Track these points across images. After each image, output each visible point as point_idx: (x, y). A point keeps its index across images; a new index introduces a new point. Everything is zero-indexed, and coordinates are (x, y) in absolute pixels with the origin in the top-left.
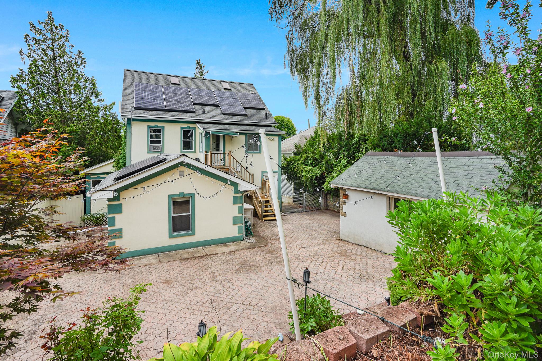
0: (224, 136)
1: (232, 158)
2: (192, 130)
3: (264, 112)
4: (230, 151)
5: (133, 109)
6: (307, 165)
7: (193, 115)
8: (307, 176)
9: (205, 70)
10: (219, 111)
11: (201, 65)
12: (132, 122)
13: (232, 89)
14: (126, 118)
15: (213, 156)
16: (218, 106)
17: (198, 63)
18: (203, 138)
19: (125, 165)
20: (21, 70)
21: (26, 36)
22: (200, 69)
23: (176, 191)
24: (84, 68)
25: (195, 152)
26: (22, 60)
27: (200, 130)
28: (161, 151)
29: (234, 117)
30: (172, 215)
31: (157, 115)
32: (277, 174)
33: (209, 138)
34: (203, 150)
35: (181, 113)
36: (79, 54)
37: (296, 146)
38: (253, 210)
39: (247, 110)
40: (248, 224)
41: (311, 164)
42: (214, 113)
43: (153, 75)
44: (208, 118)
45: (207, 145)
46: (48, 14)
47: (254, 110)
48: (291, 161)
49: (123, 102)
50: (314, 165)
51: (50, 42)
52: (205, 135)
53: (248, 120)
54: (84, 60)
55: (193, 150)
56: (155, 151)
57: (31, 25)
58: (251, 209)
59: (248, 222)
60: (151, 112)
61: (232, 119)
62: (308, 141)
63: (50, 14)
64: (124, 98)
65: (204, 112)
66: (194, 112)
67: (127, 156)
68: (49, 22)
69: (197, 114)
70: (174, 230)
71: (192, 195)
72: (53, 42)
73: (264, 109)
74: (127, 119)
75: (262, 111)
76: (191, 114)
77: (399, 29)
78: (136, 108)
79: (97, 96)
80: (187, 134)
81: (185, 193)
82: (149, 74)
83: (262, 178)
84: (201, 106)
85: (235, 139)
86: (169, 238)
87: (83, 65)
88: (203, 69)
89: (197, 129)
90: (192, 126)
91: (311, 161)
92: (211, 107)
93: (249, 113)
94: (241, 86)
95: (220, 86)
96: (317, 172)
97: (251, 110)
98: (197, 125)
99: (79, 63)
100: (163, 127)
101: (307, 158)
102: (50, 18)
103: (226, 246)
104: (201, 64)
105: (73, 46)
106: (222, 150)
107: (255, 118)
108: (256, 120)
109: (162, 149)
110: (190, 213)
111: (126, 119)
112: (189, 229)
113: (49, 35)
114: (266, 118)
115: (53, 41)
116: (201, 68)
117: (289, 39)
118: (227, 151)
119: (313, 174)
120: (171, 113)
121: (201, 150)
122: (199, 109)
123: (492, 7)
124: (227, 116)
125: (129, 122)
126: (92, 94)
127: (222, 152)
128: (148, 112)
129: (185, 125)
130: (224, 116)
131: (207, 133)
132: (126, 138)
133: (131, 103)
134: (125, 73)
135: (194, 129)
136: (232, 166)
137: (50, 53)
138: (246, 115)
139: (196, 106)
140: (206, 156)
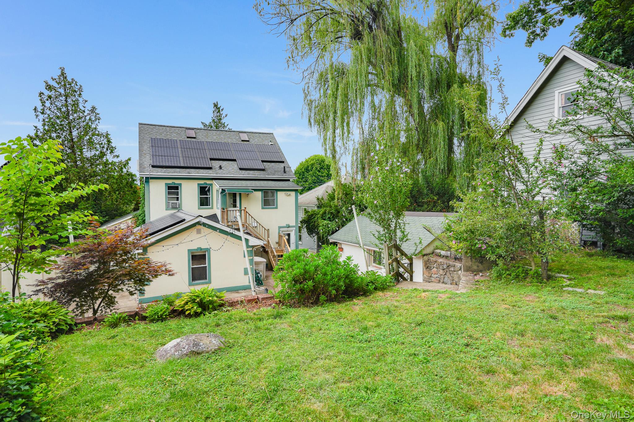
0: (240, 194)
1: (248, 214)
2: (208, 186)
3: (282, 165)
4: (245, 208)
5: (151, 168)
6: (325, 220)
7: (210, 171)
8: (324, 230)
9: (224, 113)
10: (236, 166)
11: (219, 108)
12: (150, 180)
13: (251, 140)
14: (144, 176)
15: (229, 212)
16: (235, 160)
17: (216, 105)
18: (220, 195)
19: (144, 222)
20: (36, 127)
21: (41, 94)
22: (218, 113)
23: (194, 246)
24: (98, 124)
25: (212, 208)
26: (37, 118)
27: (216, 187)
28: (179, 207)
29: (251, 172)
30: (191, 267)
31: (174, 172)
32: (294, 228)
33: (225, 195)
34: (219, 206)
35: (197, 170)
36: (93, 110)
37: (318, 199)
38: (265, 263)
39: (265, 163)
40: (259, 275)
41: (329, 218)
42: (230, 168)
43: (168, 129)
44: (224, 174)
45: (224, 202)
46: (60, 70)
47: (273, 164)
48: (312, 215)
49: (140, 160)
50: (332, 219)
51: (63, 98)
52: (222, 193)
53: (265, 175)
54: (98, 116)
55: (211, 206)
56: (174, 208)
57: (47, 83)
58: (264, 262)
59: (259, 273)
60: (168, 169)
61: (249, 174)
62: (329, 194)
63: (63, 70)
64: (140, 155)
65: (220, 167)
66: (210, 168)
67: (146, 213)
68: (62, 78)
69: (213, 170)
70: (194, 279)
71: (208, 250)
72: (66, 98)
73: (283, 162)
74: (146, 178)
75: (280, 164)
76: (208, 170)
77: (405, 89)
78: (153, 166)
79: (112, 152)
80: (204, 191)
81: (202, 247)
82: (164, 127)
83: (279, 233)
84: (217, 162)
85: (251, 195)
86: (189, 286)
87: (97, 121)
88: (221, 113)
89: (214, 186)
90: (208, 182)
91: (329, 216)
92: (228, 162)
93: (267, 167)
94: (260, 137)
95: (237, 138)
96: (333, 226)
97: (269, 164)
98: (214, 181)
99: (93, 119)
100: (180, 184)
101: (325, 213)
102: (63, 74)
103: (238, 292)
104: (219, 106)
105: (86, 101)
106: (239, 206)
107: (273, 172)
108: (274, 175)
109: (180, 206)
110: (207, 265)
111: (144, 178)
112: (206, 279)
113: (62, 91)
114: (285, 172)
115: (67, 96)
116: (219, 111)
117: (306, 91)
118: (243, 208)
119: (329, 228)
120: (188, 170)
121: (218, 206)
122: (216, 164)
123: (531, 46)
124: (244, 171)
125: (147, 180)
126: (107, 149)
127: (238, 209)
128: (165, 169)
129: (202, 182)
130: (240, 171)
131: (223, 191)
132: (144, 195)
133: (148, 161)
134: (139, 128)
135: (211, 185)
136: (248, 222)
137: (64, 109)
138: (263, 170)
139: (213, 162)
140: (223, 212)
